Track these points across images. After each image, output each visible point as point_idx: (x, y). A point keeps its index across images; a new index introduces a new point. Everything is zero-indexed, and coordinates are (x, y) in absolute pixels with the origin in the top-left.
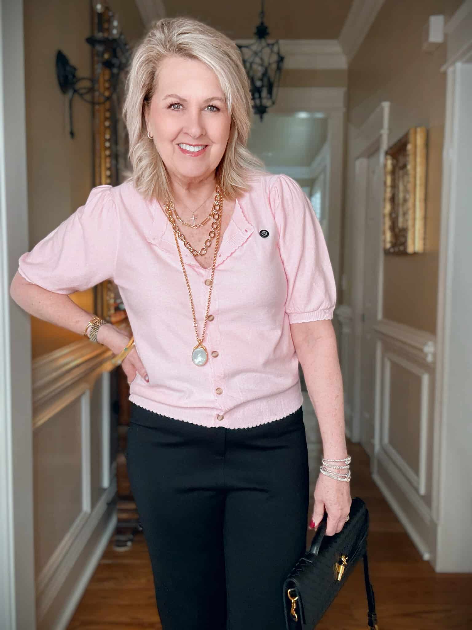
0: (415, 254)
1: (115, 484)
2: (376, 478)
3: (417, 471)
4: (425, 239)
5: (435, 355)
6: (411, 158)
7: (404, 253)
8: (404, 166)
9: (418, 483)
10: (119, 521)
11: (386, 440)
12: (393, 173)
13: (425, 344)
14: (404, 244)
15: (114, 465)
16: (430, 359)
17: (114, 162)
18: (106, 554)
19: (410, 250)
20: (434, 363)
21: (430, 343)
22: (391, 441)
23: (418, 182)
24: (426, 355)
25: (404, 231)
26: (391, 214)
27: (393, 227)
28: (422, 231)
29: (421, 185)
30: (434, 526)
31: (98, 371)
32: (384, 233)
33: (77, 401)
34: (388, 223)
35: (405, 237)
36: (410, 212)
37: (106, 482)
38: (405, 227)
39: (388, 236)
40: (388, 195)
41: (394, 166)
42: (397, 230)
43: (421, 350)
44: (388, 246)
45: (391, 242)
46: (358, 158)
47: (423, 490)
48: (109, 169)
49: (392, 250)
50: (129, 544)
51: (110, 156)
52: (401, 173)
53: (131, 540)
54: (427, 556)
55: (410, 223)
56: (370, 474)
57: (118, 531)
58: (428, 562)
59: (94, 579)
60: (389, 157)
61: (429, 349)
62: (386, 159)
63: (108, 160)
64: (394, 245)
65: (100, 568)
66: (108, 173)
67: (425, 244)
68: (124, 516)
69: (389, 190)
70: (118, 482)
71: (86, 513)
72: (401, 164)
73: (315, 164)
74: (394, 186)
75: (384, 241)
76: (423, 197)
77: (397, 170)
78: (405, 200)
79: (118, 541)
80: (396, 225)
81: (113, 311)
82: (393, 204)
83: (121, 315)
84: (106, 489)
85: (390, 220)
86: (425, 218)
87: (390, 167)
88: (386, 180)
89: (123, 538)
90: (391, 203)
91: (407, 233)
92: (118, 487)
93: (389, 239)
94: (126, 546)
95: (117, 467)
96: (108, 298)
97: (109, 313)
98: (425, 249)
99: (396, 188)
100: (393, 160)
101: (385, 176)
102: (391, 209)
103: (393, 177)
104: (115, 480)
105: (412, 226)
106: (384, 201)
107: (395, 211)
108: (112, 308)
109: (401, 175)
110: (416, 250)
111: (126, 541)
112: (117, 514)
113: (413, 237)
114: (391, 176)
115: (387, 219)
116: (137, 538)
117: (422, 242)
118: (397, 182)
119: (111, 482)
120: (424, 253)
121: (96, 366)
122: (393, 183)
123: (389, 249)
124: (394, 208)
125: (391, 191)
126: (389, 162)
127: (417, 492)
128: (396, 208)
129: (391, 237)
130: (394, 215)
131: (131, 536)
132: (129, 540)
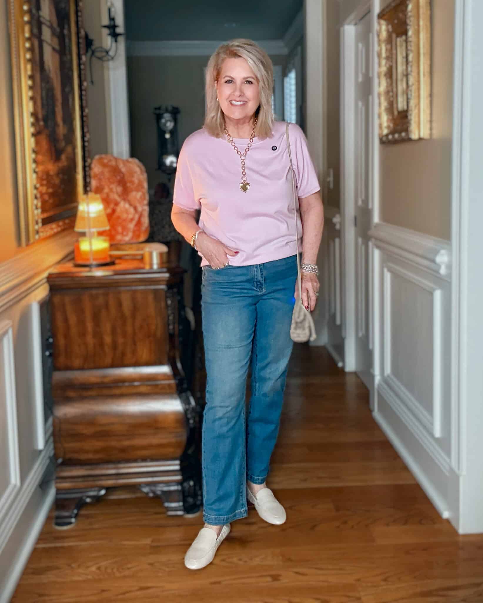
0: (420, 139)
1: (52, 446)
2: (377, 415)
3: (430, 409)
4: (431, 121)
5: (449, 267)
6: (412, 21)
7: (406, 140)
8: (404, 32)
9: (432, 424)
10: (59, 491)
11: (388, 371)
12: (389, 41)
13: (436, 254)
14: (407, 130)
15: (50, 421)
16: (443, 271)
18: (42, 537)
19: (414, 136)
20: (450, 275)
21: (443, 252)
23: (422, 51)
24: (439, 266)
26: (387, 92)
28: (428, 112)
29: (424, 54)
30: (455, 478)
31: (25, 302)
32: (380, 116)
34: (384, 105)
36: (413, 89)
37: (40, 444)
39: (385, 118)
40: (384, 69)
41: (390, 33)
42: (396, 113)
43: (433, 261)
44: (386, 132)
45: (388, 127)
47: (438, 433)
49: (390, 138)
50: (73, 520)
52: (399, 40)
53: (76, 516)
54: (446, 515)
55: (412, 103)
56: (371, 411)
57: (58, 505)
58: (448, 521)
60: (383, 22)
61: (442, 258)
62: (379, 24)
64: (392, 132)
65: (35, 553)
67: (431, 129)
68: (66, 485)
69: (383, 62)
70: (55, 442)
71: (14, 486)
74: (391, 57)
75: (381, 126)
76: (427, 69)
77: (394, 35)
78: (406, 75)
79: (57, 518)
80: (395, 106)
81: (40, 225)
82: (389, 80)
83: (52, 229)
84: (41, 451)
85: (386, 99)
86: (431, 95)
87: (384, 34)
88: (381, 50)
89: (66, 514)
90: (386, 79)
91: (411, 115)
92: (55, 448)
93: (385, 124)
94: (70, 523)
95: (54, 425)
96: (34, 207)
97: (36, 227)
98: (431, 134)
99: (394, 61)
100: (387, 25)
101: (379, 45)
102: (387, 87)
103: (389, 47)
104: (51, 440)
105: (415, 106)
106: (379, 77)
107: (392, 89)
108: (40, 221)
109: (398, 43)
110: (422, 135)
111: (70, 517)
112: (56, 483)
113: (417, 119)
114: (386, 45)
115: (383, 99)
116: (83, 512)
117: (428, 126)
118: (394, 52)
119: (46, 442)
120: (430, 140)
121: (23, 295)
122: (388, 54)
123: (387, 135)
124: (392, 84)
125: (386, 64)
126: (384, 27)
127: (432, 435)
128: (394, 85)
129: (388, 121)
130: (391, 94)
131: (75, 511)
132: (73, 515)
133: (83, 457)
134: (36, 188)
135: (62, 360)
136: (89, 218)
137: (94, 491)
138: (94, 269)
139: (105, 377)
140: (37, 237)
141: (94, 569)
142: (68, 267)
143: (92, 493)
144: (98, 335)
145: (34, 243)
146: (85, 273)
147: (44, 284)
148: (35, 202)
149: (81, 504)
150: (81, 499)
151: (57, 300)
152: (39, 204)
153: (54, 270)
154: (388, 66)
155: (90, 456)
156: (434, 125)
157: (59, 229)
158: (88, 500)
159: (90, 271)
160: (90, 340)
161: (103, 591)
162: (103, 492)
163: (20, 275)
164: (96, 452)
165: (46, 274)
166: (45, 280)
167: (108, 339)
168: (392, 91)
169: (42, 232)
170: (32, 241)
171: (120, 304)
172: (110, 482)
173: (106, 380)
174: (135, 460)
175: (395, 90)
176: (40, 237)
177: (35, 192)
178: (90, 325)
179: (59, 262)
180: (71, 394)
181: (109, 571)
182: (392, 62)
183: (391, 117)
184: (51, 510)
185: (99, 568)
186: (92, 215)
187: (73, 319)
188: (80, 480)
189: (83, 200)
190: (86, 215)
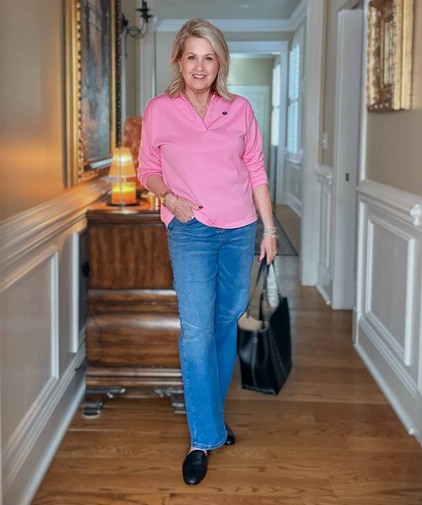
0: (401, 110)
1: (84, 350)
2: (358, 346)
3: (402, 341)
4: (411, 95)
5: (421, 219)
6: (397, 10)
7: (390, 110)
8: (391, 18)
9: (403, 354)
10: (88, 387)
11: (369, 308)
12: (378, 25)
13: (411, 207)
14: (390, 100)
15: (83, 330)
16: (417, 222)
17: (84, 16)
18: (74, 423)
19: (396, 106)
21: (417, 206)
22: (375, 309)
23: (405, 35)
24: (413, 218)
25: (390, 85)
26: (375, 69)
27: (378, 83)
28: (409, 86)
29: (407, 38)
31: (67, 232)
32: (368, 88)
33: (46, 263)
34: (372, 78)
35: (391, 93)
36: (397, 66)
37: (75, 348)
38: (391, 82)
39: (372, 90)
40: (373, 49)
41: (379, 19)
42: (382, 86)
43: (408, 214)
44: (372, 102)
45: (375, 98)
46: (340, 9)
47: (408, 362)
48: (79, 23)
49: (376, 107)
50: (99, 412)
51: (80, 9)
52: (386, 24)
53: (101, 408)
54: (412, 431)
55: (396, 78)
56: (352, 343)
57: (87, 398)
58: (413, 437)
59: (62, 448)
60: (373, 9)
61: (416, 212)
62: (370, 10)
63: (78, 14)
64: (378, 102)
65: (68, 435)
66: (78, 27)
67: (411, 101)
68: (93, 382)
69: (373, 43)
70: (87, 347)
71: (55, 379)
72: (386, 16)
73: (294, 15)
74: (379, 39)
75: (369, 97)
76: (409, 50)
77: (382, 21)
78: (391, 54)
79: (86, 408)
80: (381, 80)
81: (82, 171)
82: (377, 58)
83: (91, 175)
84: (75, 354)
85: (374, 74)
86: (412, 72)
87: (374, 19)
88: (371, 32)
89: (93, 406)
90: (375, 57)
91: (394, 89)
92: (87, 352)
93: (372, 95)
94: (96, 414)
95: (86, 333)
96: (78, 157)
97: (80, 173)
98: (411, 106)
99: (382, 42)
100: (377, 11)
101: (370, 28)
102: (375, 64)
103: (378, 30)
104: (84, 345)
105: (398, 81)
106: (369, 55)
107: (380, 66)
108: (82, 168)
109: (386, 27)
110: (403, 107)
111: (96, 409)
112: (86, 380)
113: (398, 93)
114: (375, 28)
115: (371, 74)
116: (106, 406)
117: (408, 98)
118: (382, 34)
119: (80, 347)
120: (410, 110)
121: (66, 227)
122: (377, 36)
123: (373, 105)
124: (379, 62)
125: (375, 44)
126: (374, 14)
127: (403, 363)
128: (381, 63)
129: (375, 93)
130: (378, 70)
131: (101, 404)
132: (99, 408)
133: (108, 360)
134: (80, 141)
135: (95, 280)
136: (120, 167)
137: (116, 389)
138: (123, 208)
139: (128, 296)
140: (79, 180)
141: (114, 450)
142: (103, 206)
143: (114, 391)
144: (124, 262)
145: (77, 185)
146: (115, 211)
147: (83, 218)
148: (79, 152)
149: (105, 399)
150: (106, 395)
151: (92, 231)
152: (82, 154)
153: (92, 208)
154: (376, 46)
155: (114, 360)
156: (414, 98)
157: (96, 175)
158: (111, 396)
159: (120, 210)
160: (118, 265)
161: (121, 468)
162: (123, 391)
163: (65, 211)
164: (118, 357)
165: (85, 211)
166: (84, 216)
167: (132, 266)
168: (380, 68)
169: (84, 176)
170: (75, 183)
171: (142, 238)
172: (129, 383)
173: (129, 299)
174: (150, 366)
175: (382, 66)
176: (82, 180)
177: (79, 144)
178: (118, 253)
179: (96, 202)
180: (101, 308)
181: (126, 453)
182: (380, 42)
183: (377, 90)
184: (82, 402)
185: (118, 450)
186: (123, 165)
187: (105, 248)
188: (106, 379)
189: (116, 152)
190: (118, 164)
